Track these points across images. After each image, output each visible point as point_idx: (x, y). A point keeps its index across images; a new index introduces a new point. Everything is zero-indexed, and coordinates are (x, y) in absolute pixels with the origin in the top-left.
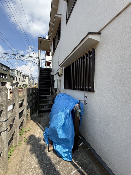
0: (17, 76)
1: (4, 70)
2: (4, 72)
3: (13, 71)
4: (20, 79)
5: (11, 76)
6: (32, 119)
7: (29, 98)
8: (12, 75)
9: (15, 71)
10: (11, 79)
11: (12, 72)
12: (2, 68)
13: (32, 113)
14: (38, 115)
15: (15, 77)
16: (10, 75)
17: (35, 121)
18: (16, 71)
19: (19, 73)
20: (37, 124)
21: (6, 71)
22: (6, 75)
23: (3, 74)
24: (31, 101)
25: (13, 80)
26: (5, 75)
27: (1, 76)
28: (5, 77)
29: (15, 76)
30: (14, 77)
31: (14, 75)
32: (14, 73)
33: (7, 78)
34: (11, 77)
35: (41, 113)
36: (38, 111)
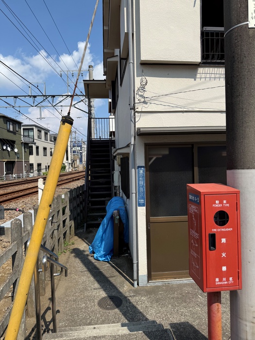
0: (38, 143)
1: (9, 131)
2: (11, 137)
3: (28, 129)
4: (45, 149)
5: (26, 145)
6: (76, 234)
7: (72, 204)
8: (27, 140)
9: (33, 129)
10: (25, 152)
11: (26, 134)
12: (4, 126)
13: (76, 228)
14: (85, 230)
15: (33, 145)
16: (22, 143)
17: (80, 237)
18: (35, 130)
19: (43, 132)
20: (83, 240)
21: (14, 133)
22: (14, 142)
23: (8, 140)
24: (74, 208)
25: (30, 154)
26: (12, 144)
27: (5, 148)
28: (13, 149)
29: (35, 144)
30: (32, 147)
31: (31, 140)
32: (31, 133)
33: (16, 150)
34: (24, 148)
35: (90, 229)
36: (85, 224)
